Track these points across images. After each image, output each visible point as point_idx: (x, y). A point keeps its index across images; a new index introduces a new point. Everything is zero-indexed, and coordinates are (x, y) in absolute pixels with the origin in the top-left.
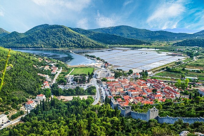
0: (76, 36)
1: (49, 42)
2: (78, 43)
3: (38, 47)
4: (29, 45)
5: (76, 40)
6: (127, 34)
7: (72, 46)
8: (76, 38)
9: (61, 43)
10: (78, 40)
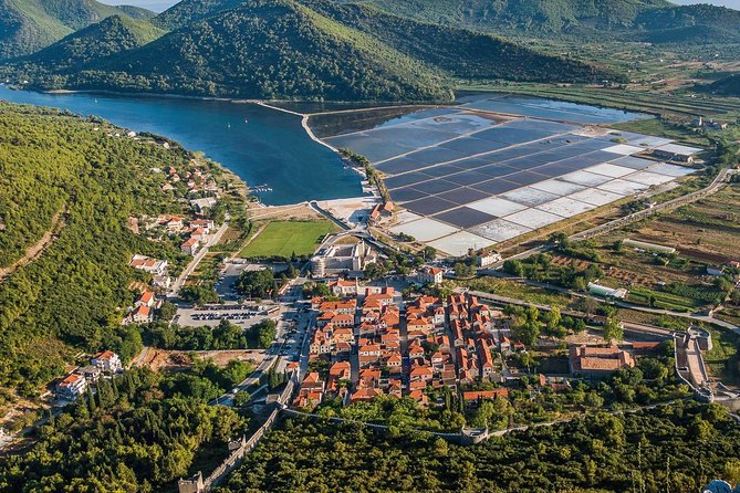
0: (335, 47)
1: (235, 71)
2: (341, 79)
3: (195, 92)
4: (164, 83)
5: (334, 68)
6: (563, 19)
7: (316, 92)
8: (334, 57)
9: (279, 79)
10: (341, 68)
